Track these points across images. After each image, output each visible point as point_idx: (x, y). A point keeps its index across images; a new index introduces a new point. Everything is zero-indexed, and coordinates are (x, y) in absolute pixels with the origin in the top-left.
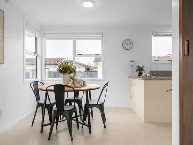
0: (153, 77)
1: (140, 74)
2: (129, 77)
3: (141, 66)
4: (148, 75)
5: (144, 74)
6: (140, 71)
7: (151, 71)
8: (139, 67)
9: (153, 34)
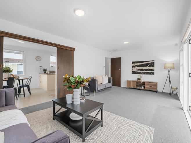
0: (51, 74)
1: (45, 72)
2: (40, 74)
3: (45, 69)
4: (49, 73)
5: (47, 73)
6: (45, 71)
7: (50, 71)
8: (44, 69)
9: (51, 55)
